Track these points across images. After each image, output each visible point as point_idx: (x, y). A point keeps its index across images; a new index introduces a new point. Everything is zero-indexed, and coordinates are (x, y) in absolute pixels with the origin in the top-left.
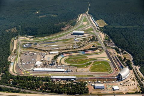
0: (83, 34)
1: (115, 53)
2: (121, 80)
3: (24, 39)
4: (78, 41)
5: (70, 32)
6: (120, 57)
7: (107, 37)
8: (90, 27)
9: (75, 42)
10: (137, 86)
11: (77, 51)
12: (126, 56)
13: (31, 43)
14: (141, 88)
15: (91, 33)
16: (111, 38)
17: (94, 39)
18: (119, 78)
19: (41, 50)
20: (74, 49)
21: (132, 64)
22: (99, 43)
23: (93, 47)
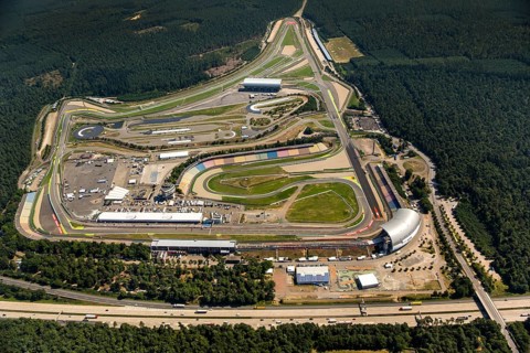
0: (276, 89)
1: (376, 155)
2: (389, 251)
3: (81, 107)
4: (259, 112)
5: (236, 82)
6: (391, 170)
7: (358, 97)
8: (306, 62)
9: (249, 117)
10: (439, 273)
11: (251, 149)
12: (414, 163)
13: (102, 121)
14: (452, 280)
15: (305, 83)
16: (370, 100)
17: (312, 105)
18: (382, 245)
19: (132, 147)
20: (244, 140)
21: (429, 192)
22: (328, 119)
23: (305, 133)
